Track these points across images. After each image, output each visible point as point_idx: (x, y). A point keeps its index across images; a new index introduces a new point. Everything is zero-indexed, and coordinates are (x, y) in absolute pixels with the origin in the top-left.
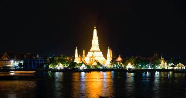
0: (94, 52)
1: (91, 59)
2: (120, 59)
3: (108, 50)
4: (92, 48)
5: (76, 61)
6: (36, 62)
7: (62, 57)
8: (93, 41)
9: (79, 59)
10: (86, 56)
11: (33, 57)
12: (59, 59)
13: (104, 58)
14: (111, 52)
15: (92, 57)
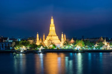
0: (51, 36)
1: (49, 41)
2: (72, 41)
3: (62, 35)
4: (50, 34)
5: (38, 43)
6: (4, 45)
7: (25, 41)
8: (51, 28)
9: (40, 41)
10: (45, 39)
11: (4, 40)
12: (23, 42)
13: (59, 41)
14: (65, 36)
15: (50, 40)
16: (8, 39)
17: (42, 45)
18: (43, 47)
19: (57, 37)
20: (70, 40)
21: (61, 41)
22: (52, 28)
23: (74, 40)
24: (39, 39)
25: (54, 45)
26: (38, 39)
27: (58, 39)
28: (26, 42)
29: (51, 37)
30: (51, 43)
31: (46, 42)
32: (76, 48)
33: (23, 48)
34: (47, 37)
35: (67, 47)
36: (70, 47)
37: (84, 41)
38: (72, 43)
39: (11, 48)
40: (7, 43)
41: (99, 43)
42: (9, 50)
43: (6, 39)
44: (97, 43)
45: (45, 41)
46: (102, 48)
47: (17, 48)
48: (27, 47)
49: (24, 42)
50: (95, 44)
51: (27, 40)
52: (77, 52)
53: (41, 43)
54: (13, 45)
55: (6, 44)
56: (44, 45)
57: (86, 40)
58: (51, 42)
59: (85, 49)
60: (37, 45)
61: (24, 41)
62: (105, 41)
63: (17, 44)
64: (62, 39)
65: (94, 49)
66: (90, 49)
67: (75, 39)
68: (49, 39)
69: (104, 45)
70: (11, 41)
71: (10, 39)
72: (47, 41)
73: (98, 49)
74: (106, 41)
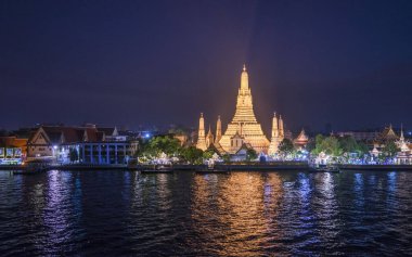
0: (242, 124)
1: (235, 140)
2: (302, 138)
3: (275, 120)
4: (240, 115)
5: (202, 145)
6: (108, 150)
7: (167, 137)
8: (239, 100)
9: (208, 139)
10: (223, 134)
11: (104, 137)
12: (160, 142)
13: (264, 138)
14: (281, 122)
15: (238, 135)
16: (115, 133)
17: (215, 151)
18: (220, 156)
19: (259, 127)
20: (296, 135)
22: (245, 100)
23: (306, 134)
24: (206, 133)
25: (252, 152)
26: (202, 133)
27: (261, 133)
28: (168, 142)
29: (239, 127)
30: (240, 145)
31: (225, 142)
32: (318, 161)
34: (230, 126)
35: (290, 157)
37: (338, 139)
38: (302, 146)
39: (127, 158)
40: (116, 145)
41: (383, 146)
42: (121, 165)
43: (110, 132)
44: (376, 146)
45: (223, 137)
46: (396, 161)
47: (143, 160)
48: (170, 157)
49: (164, 141)
50: (371, 149)
51: (171, 136)
53: (211, 145)
54: (134, 150)
55: (114, 147)
56: (220, 150)
57: (346, 137)
58: (240, 140)
59: (344, 162)
61: (163, 137)
62: (402, 138)
63: (145, 146)
64: (275, 133)
65: (372, 162)
66: (358, 162)
68: (235, 133)
69: (400, 150)
70: (124, 138)
71: (120, 133)
72: (228, 138)
73: (381, 162)
74: (405, 140)
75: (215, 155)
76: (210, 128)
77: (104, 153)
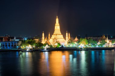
4: (55, 32)
5: (43, 42)
6: (11, 44)
7: (31, 40)
8: (56, 27)
9: (46, 40)
10: (51, 38)
11: (10, 40)
12: (29, 41)
14: (69, 34)
15: (55, 39)
17: (47, 44)
18: (49, 45)
19: (62, 36)
20: (74, 38)
21: (65, 39)
23: (77, 38)
24: (45, 38)
25: (59, 44)
26: (43, 38)
27: (63, 38)
28: (31, 41)
29: (56, 36)
31: (51, 41)
32: (80, 47)
33: (29, 47)
35: (71, 46)
36: (74, 45)
37: (87, 39)
38: (76, 42)
39: (17, 47)
40: (14, 42)
41: (102, 41)
42: (15, 49)
43: (13, 38)
44: (100, 41)
46: (104, 46)
47: (23, 47)
48: (32, 46)
49: (30, 41)
50: (98, 42)
51: (33, 39)
52: (81, 50)
53: (46, 42)
54: (19, 44)
55: (13, 43)
56: (49, 43)
57: (90, 39)
58: (56, 40)
59: (88, 47)
60: (42, 44)
61: (30, 39)
62: (107, 39)
63: (24, 42)
64: (67, 38)
65: (97, 47)
66: (93, 46)
67: (79, 38)
68: (54, 38)
69: (106, 42)
70: (18, 40)
71: (17, 39)
73: (100, 46)
74: (108, 39)
75: (47, 45)
76: (46, 36)
77: (9, 45)
